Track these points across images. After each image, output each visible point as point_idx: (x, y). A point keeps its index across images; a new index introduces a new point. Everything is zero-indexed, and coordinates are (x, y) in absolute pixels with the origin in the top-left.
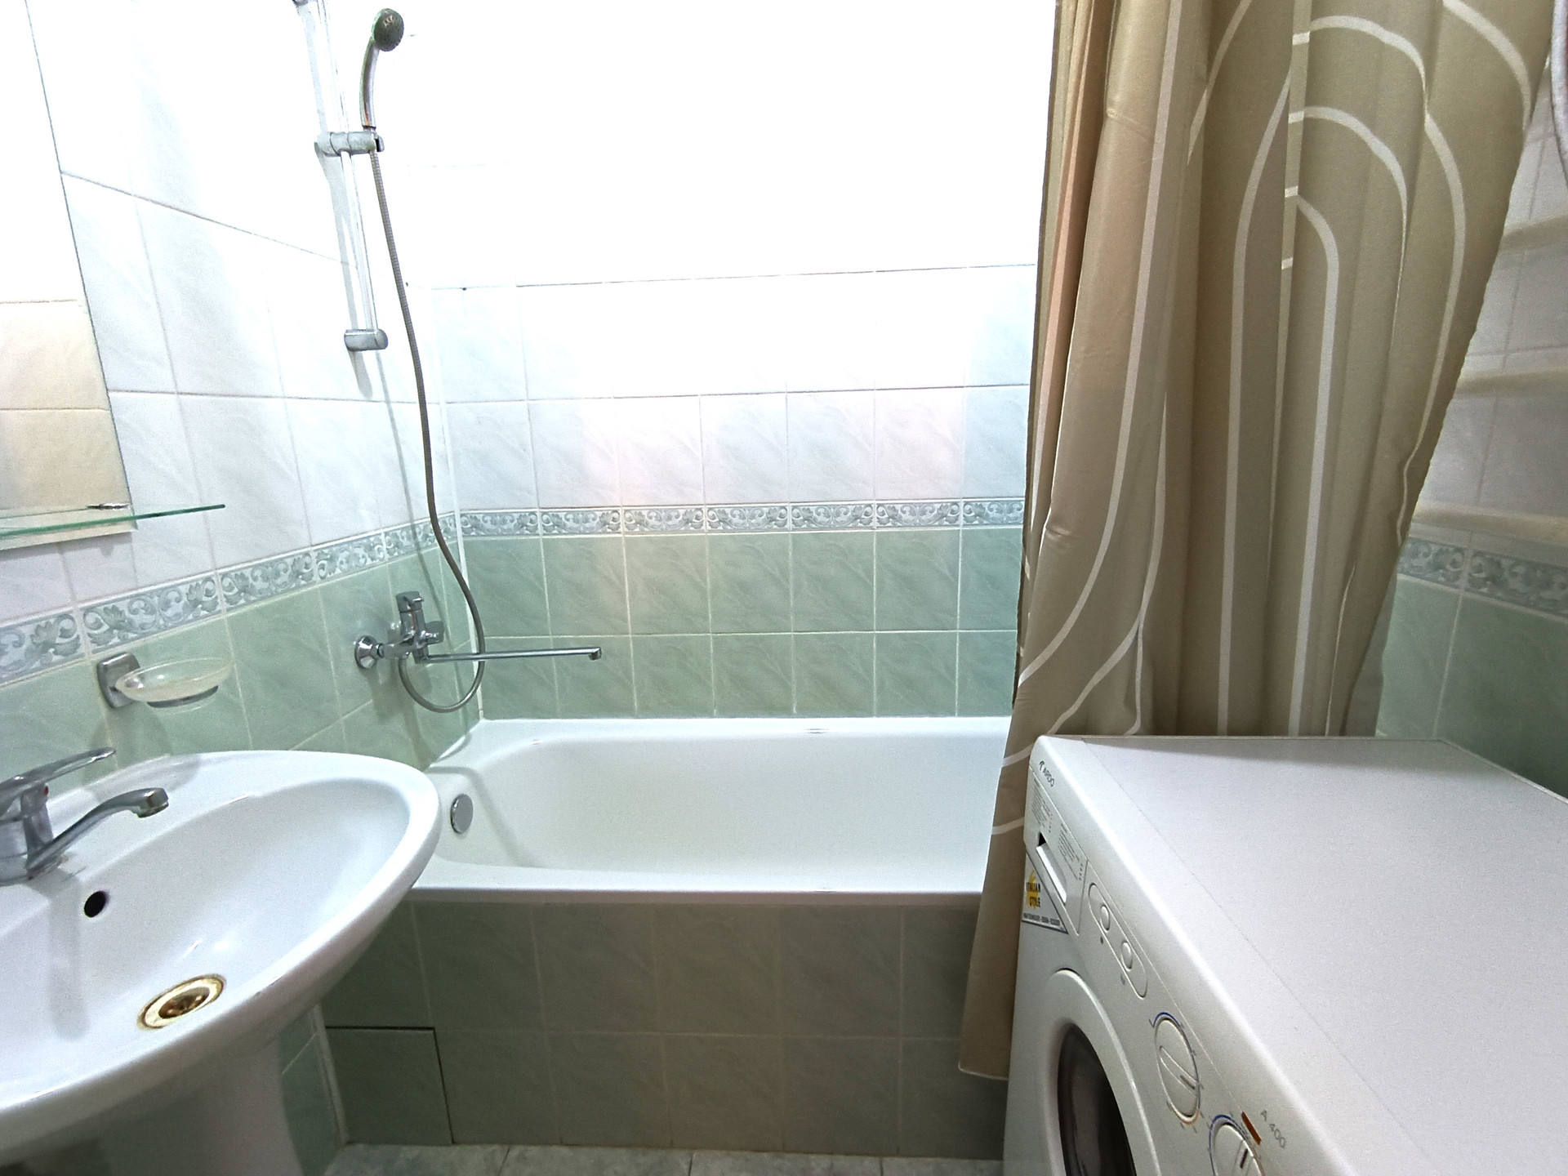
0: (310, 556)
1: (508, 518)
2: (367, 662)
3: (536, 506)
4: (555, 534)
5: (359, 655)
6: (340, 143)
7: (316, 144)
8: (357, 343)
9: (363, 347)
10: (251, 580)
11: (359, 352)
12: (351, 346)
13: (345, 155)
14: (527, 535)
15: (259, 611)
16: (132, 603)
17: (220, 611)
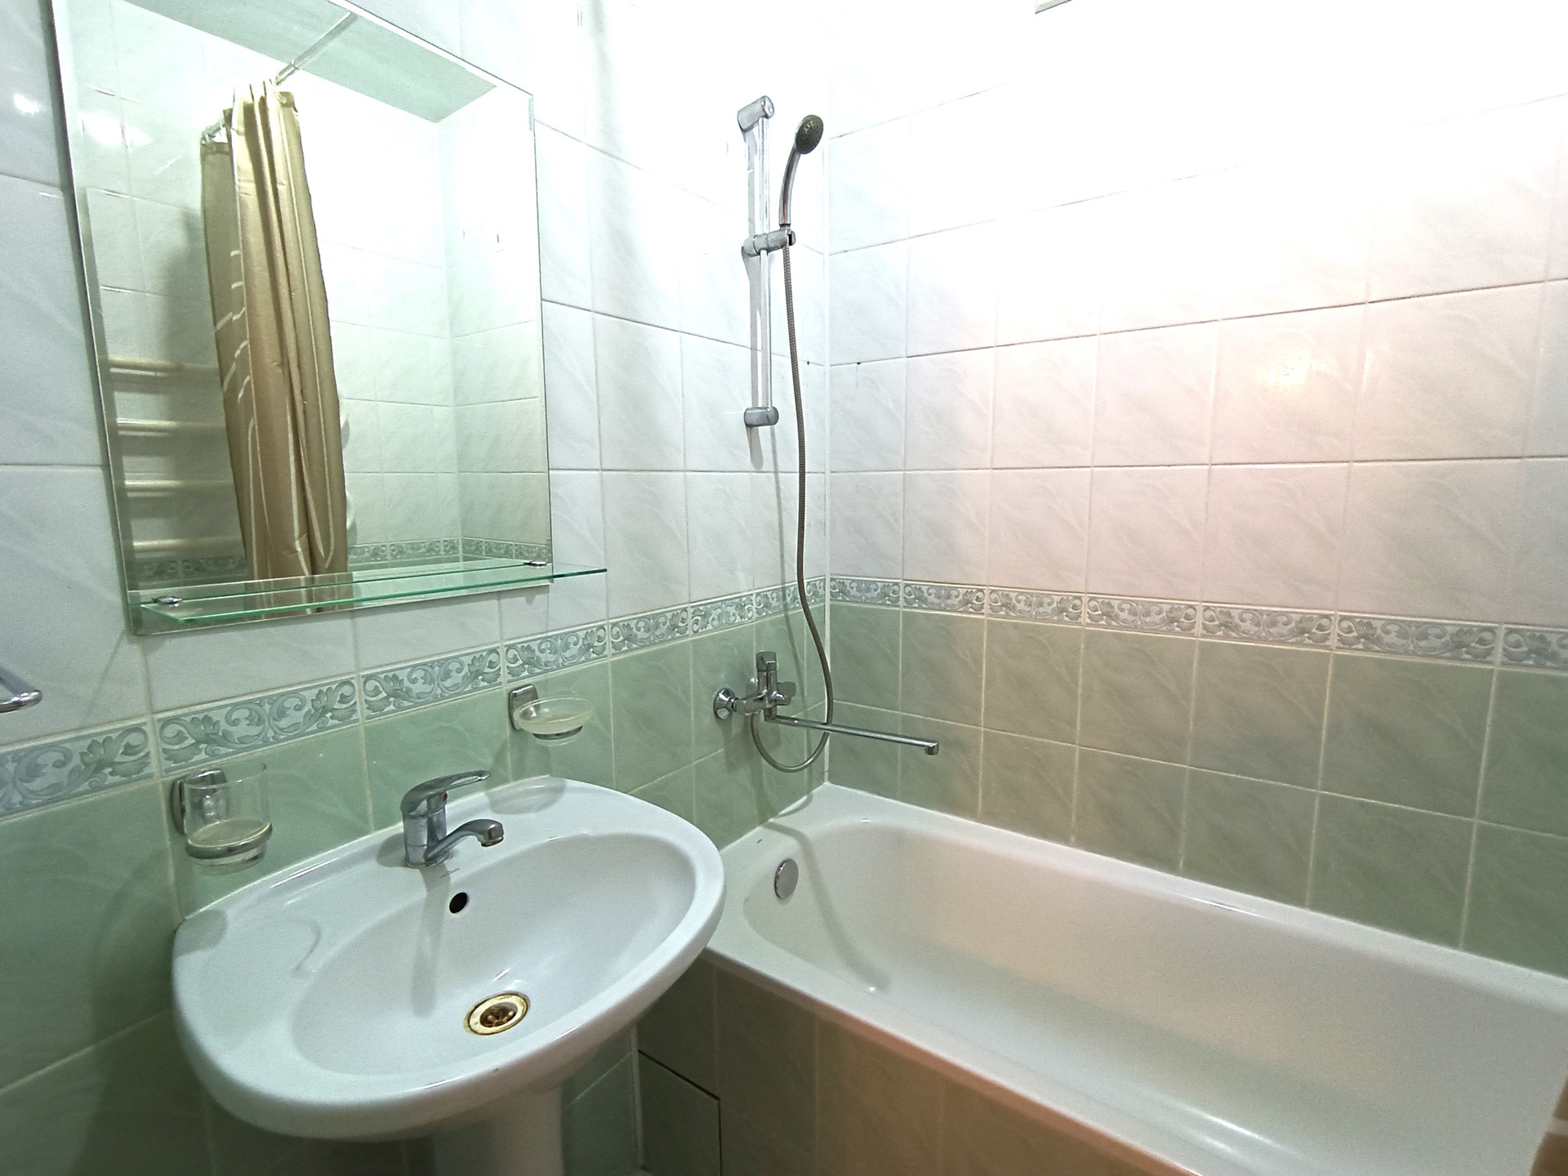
0: (686, 611)
1: (873, 586)
2: (724, 714)
3: (900, 576)
4: (915, 608)
5: (717, 706)
6: (761, 243)
7: (743, 248)
8: (753, 420)
9: (760, 423)
10: (635, 630)
11: (756, 428)
12: (748, 423)
13: (763, 252)
14: (888, 605)
15: (638, 658)
16: (541, 643)
17: (606, 656)
